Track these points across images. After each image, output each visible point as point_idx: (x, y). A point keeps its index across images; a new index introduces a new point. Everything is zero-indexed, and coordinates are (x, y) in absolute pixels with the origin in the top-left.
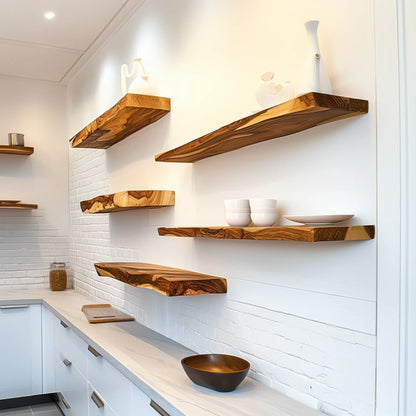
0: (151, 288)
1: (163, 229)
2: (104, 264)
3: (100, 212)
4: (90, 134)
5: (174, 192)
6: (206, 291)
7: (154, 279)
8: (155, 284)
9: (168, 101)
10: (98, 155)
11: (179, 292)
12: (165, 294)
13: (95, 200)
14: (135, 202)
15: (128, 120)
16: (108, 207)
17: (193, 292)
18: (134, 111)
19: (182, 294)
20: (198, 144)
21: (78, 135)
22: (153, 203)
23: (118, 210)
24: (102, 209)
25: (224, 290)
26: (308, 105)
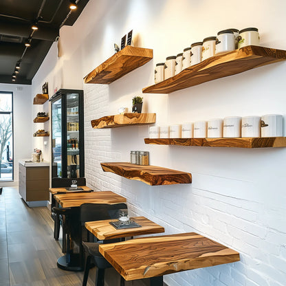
0: (139, 180)
1: (148, 139)
2: (107, 163)
3: (105, 128)
4: (97, 74)
5: (155, 114)
6: (177, 182)
7: (141, 174)
8: (143, 177)
9: (151, 51)
10: (103, 88)
11: (159, 183)
12: (149, 184)
13: (101, 119)
14: (129, 121)
15: (124, 64)
16: (110, 124)
17: (169, 183)
18: (127, 58)
19: (161, 184)
20: (172, 81)
21: (89, 75)
22: (141, 122)
23: (117, 126)
24: (106, 125)
25: (190, 182)
26: (247, 54)
